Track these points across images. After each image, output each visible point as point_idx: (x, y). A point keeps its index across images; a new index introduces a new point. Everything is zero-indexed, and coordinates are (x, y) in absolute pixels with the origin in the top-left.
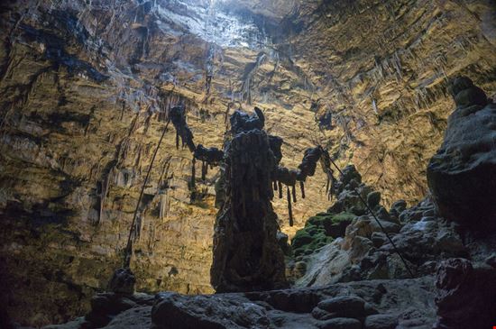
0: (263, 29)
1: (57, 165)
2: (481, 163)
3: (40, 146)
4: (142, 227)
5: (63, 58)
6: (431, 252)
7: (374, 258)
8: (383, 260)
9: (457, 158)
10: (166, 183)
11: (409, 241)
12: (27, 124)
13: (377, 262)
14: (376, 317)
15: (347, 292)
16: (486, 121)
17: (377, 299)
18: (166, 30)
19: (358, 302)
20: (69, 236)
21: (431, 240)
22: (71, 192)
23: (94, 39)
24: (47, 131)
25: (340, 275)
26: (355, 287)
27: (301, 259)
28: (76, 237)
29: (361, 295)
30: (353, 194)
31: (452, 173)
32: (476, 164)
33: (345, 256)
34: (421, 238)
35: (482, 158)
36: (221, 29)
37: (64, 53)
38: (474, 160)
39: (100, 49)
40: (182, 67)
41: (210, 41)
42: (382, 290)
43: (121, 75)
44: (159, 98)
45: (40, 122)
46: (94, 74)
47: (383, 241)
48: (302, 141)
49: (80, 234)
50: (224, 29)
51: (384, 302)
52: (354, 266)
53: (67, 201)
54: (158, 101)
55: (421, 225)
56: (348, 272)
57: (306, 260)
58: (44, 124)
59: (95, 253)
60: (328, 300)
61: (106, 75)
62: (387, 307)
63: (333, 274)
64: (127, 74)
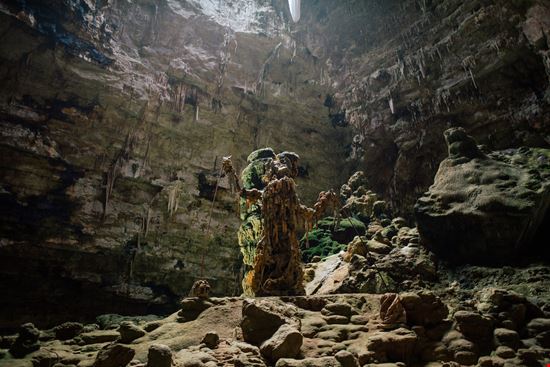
0: (282, 13)
1: (57, 154)
2: (454, 212)
3: (37, 134)
4: (149, 220)
5: (60, 35)
6: (409, 273)
7: (366, 274)
8: (372, 276)
9: (438, 203)
10: (175, 175)
11: (394, 264)
12: (19, 108)
13: (368, 277)
14: (357, 316)
15: (342, 300)
16: (467, 176)
17: (359, 306)
18: (176, 9)
19: (347, 307)
20: (70, 230)
21: (410, 264)
22: (74, 184)
23: (95, 14)
24: (43, 117)
25: (340, 284)
26: (347, 297)
27: (311, 266)
28: (78, 231)
29: (350, 303)
30: (360, 201)
31: (432, 215)
32: (450, 211)
33: (346, 267)
34: (403, 262)
35: (456, 207)
36: (236, 11)
37: (61, 29)
38: (449, 208)
39: (103, 26)
40: (194, 53)
41: (224, 24)
42: (363, 300)
43: (128, 58)
44: (169, 86)
45: (35, 106)
46: (97, 56)
47: (375, 260)
48: (313, 135)
49: (83, 228)
50: (239, 10)
51: (364, 308)
52: (351, 278)
53: (68, 193)
54: (168, 90)
55: (406, 250)
56: (347, 282)
57: (315, 267)
58: (39, 110)
59: (98, 247)
60: (331, 304)
61: (112, 58)
62: (365, 312)
63: (336, 282)
64: (134, 57)
